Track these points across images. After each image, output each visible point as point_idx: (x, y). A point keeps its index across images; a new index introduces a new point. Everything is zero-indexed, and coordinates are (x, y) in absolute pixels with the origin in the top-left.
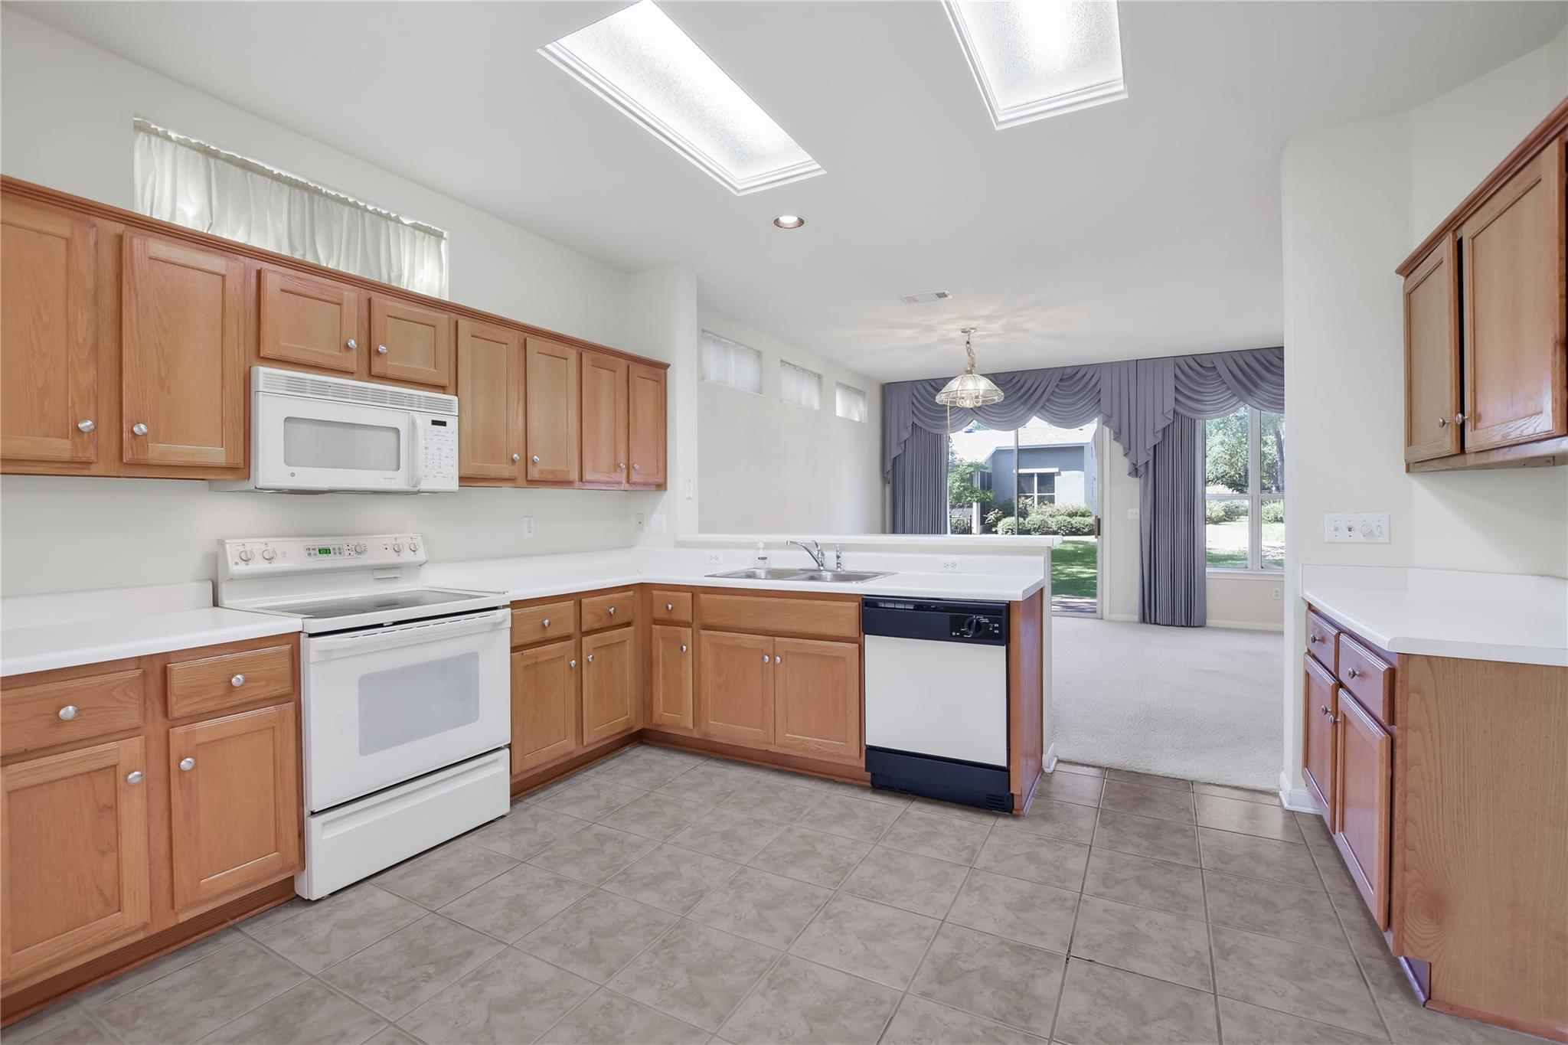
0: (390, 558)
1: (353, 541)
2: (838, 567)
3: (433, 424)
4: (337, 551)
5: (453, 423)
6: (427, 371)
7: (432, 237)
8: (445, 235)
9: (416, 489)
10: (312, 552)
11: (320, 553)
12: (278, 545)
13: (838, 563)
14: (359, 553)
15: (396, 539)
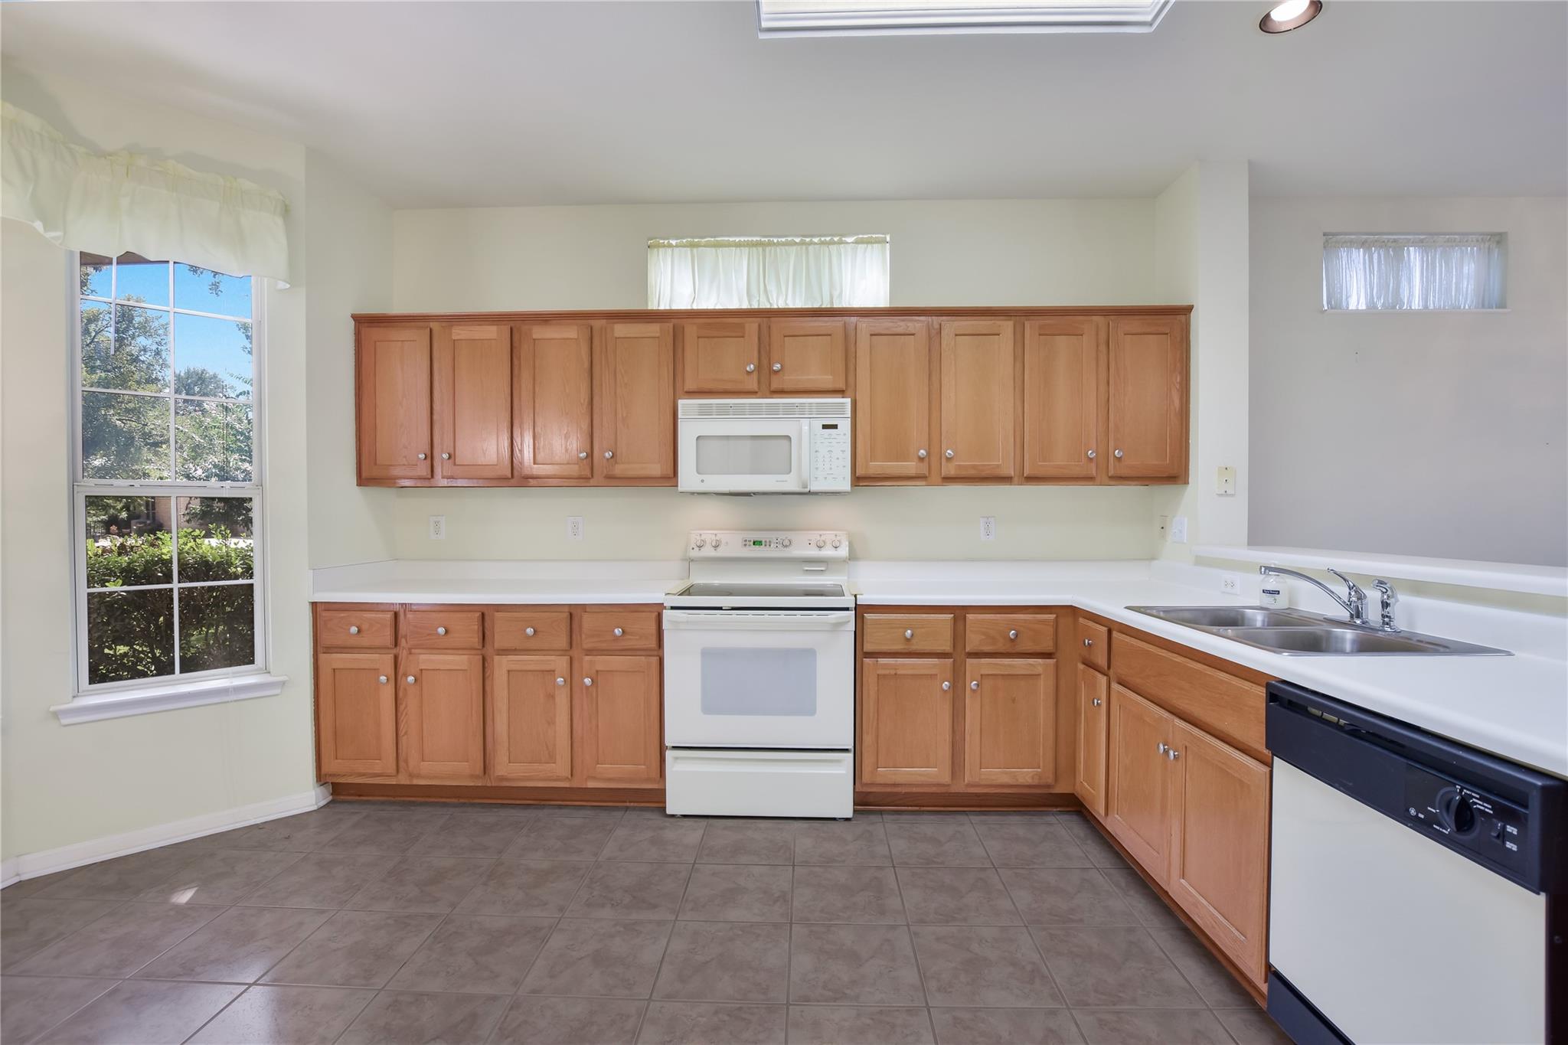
0: (813, 552)
1: (782, 535)
2: (1384, 623)
3: (823, 428)
4: (768, 544)
5: (845, 426)
6: (827, 380)
7: (875, 245)
8: (888, 239)
9: (807, 490)
10: (748, 543)
11: (754, 544)
12: (723, 536)
13: (1383, 616)
14: (786, 546)
15: (821, 535)
